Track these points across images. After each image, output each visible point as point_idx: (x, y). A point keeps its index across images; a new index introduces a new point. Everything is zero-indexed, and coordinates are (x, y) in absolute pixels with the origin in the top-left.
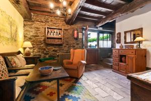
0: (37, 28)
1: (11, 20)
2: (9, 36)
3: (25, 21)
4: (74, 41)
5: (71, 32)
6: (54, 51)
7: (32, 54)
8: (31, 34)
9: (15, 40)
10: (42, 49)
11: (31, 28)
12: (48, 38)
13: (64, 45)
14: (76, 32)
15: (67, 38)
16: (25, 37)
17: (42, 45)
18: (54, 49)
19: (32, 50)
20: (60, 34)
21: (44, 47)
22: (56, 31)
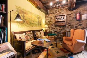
0: (51, 17)
1: (38, 16)
2: (37, 23)
3: (46, 15)
4: (77, 23)
5: (73, 16)
6: (59, 30)
7: (48, 30)
8: (48, 21)
9: (40, 25)
10: (53, 28)
11: (48, 18)
12: (56, 22)
13: (67, 26)
14: (78, 15)
15: (70, 21)
16: (46, 22)
17: (53, 26)
18: (60, 28)
19: (48, 29)
20: (64, 18)
21: (54, 27)
22: (61, 17)
